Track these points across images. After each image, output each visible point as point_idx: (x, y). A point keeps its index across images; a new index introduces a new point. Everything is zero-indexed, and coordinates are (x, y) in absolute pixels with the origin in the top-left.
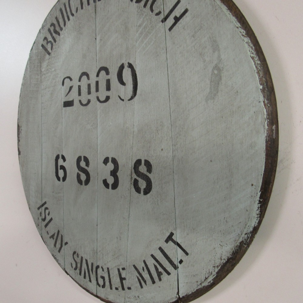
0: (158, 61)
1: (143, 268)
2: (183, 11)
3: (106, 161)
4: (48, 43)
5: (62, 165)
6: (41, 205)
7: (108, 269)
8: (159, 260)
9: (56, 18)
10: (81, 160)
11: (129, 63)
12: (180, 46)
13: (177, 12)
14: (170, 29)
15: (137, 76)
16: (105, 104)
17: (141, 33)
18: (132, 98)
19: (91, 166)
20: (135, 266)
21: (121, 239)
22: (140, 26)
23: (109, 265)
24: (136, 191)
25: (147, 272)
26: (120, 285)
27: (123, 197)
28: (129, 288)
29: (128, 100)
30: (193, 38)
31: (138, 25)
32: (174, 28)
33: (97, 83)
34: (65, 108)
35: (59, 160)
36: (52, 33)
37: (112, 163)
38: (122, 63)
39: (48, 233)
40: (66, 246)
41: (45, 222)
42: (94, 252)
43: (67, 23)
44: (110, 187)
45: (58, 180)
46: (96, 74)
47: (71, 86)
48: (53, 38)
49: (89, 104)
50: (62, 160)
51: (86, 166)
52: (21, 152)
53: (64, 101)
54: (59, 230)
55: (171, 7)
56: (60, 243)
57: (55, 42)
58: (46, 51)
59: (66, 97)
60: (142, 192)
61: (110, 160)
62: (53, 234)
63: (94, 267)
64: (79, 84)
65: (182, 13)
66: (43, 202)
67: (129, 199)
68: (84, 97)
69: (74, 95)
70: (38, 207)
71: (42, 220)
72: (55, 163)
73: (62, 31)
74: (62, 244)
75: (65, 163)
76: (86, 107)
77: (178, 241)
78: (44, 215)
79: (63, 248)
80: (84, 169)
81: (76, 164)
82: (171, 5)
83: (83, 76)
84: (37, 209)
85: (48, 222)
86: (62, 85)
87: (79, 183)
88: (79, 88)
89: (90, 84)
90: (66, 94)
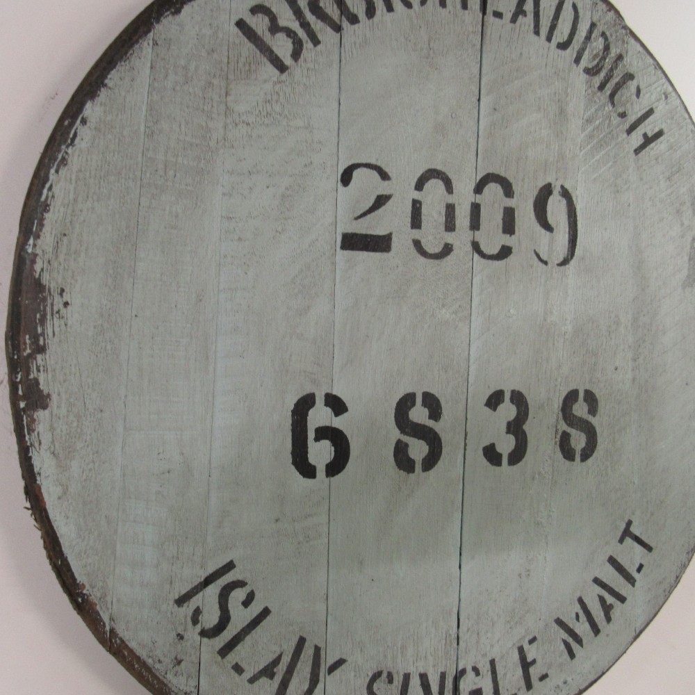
0: (616, 202)
1: (577, 615)
2: (657, 130)
3: (494, 400)
4: (275, 28)
5: (328, 424)
6: (201, 583)
7: (492, 663)
8: (608, 583)
10: (414, 404)
11: (562, 187)
12: (651, 188)
13: (649, 127)
14: (637, 151)
15: (578, 219)
16: (496, 263)
17: (591, 137)
18: (565, 262)
19: (446, 417)
20: (559, 622)
21: (529, 575)
22: (589, 121)
23: (495, 653)
24: (565, 458)
25: (585, 619)
26: (522, 683)
27: (537, 476)
28: (543, 677)
29: (558, 265)
30: (668, 182)
31: (585, 117)
32: (643, 152)
33: (476, 208)
34: (347, 253)
35: (311, 412)
36: (302, 8)
37: (511, 404)
38: (547, 183)
39: (238, 669)
40: (332, 674)
41: (221, 635)
42: (448, 642)
43: (382, 16)
44: (505, 460)
45: (304, 476)
46: (473, 185)
47: (385, 193)
48: (305, 25)
49: (449, 257)
50: (329, 410)
51: (430, 417)
52: (54, 397)
53: (346, 231)
54: (305, 636)
55: (639, 115)
56: (309, 676)
57: (316, 42)
58: (261, 51)
59: (359, 220)
60: (578, 457)
61: (507, 396)
62: (271, 660)
63: (446, 682)
64: (417, 195)
65: (655, 132)
66: (211, 568)
67: (550, 477)
68: (433, 236)
69: (392, 221)
70: (177, 597)
71: (204, 633)
72: (291, 422)
73: (357, 25)
74: (318, 675)
75: (340, 417)
76: (436, 262)
77: (638, 534)
78: (218, 613)
79: (320, 686)
80: (424, 426)
81: (393, 415)
82: (640, 110)
83: (431, 178)
84: (172, 602)
85: (243, 630)
86: (339, 183)
87: (400, 470)
88: (416, 207)
89: (454, 205)
90: (359, 214)
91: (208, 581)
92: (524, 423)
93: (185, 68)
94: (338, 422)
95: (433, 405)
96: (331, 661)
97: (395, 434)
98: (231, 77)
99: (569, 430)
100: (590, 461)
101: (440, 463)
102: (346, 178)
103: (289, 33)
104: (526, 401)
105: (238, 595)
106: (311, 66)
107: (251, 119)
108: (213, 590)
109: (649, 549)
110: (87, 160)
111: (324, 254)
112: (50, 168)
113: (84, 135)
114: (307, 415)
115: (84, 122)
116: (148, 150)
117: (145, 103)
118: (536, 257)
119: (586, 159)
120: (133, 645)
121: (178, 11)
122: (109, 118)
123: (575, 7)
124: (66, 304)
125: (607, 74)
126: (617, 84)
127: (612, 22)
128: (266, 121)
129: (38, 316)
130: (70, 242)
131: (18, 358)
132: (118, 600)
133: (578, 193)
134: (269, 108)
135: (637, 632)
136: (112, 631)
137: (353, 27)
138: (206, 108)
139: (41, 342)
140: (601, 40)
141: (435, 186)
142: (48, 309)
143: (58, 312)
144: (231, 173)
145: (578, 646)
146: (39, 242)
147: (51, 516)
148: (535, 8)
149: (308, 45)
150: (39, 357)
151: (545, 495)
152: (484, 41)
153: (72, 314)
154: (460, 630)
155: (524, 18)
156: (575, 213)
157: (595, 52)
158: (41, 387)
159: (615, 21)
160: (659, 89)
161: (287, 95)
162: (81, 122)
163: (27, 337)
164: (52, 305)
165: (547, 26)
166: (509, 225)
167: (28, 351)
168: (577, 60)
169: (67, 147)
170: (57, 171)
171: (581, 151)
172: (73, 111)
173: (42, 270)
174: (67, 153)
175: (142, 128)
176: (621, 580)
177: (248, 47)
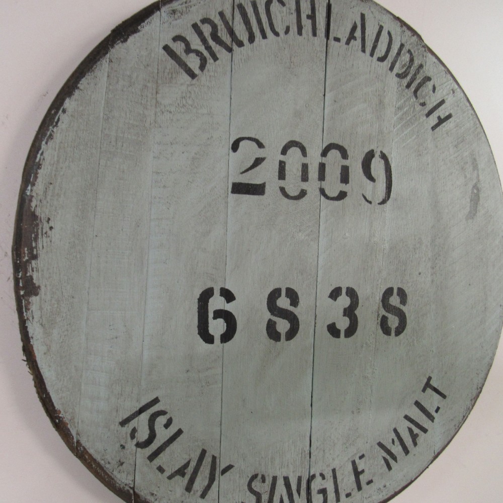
0: (419, 162)
1: (393, 441)
2: (447, 114)
3: (335, 294)
4: (188, 50)
5: (222, 308)
6: (137, 412)
7: (334, 471)
8: (414, 419)
9: (222, 14)
10: (280, 295)
11: (381, 152)
12: (443, 152)
13: (442, 112)
14: (434, 128)
15: (392, 173)
16: (336, 203)
17: (401, 119)
18: (384, 202)
19: (302, 305)
20: (381, 445)
21: (359, 412)
22: (400, 108)
23: (336, 464)
24: (384, 333)
25: (399, 443)
26: (355, 486)
27: (365, 345)
28: (370, 482)
29: (379, 204)
30: (455, 149)
31: (397, 106)
32: (438, 129)
34: (236, 196)
35: (211, 300)
36: (207, 37)
37: (346, 296)
38: (371, 149)
39: (161, 469)
40: (224, 475)
41: (150, 447)
42: (303, 456)
43: (259, 41)
44: (342, 334)
45: (206, 343)
46: (321, 151)
47: (260, 156)
48: (208, 48)
49: (304, 198)
50: (223, 299)
51: (291, 305)
52: (43, 288)
53: (235, 181)
54: (206, 449)
55: (435, 104)
56: (208, 476)
57: (215, 58)
58: (179, 65)
59: (244, 174)
60: (393, 333)
61: (344, 291)
62: (183, 464)
63: (302, 482)
64: (282, 158)
65: (445, 116)
66: (144, 402)
67: (374, 346)
68: (293, 184)
69: (266, 175)
70: (121, 421)
71: (138, 445)
72: (197, 306)
73: (242, 48)
74: (215, 475)
75: (231, 304)
76: (295, 201)
77: (435, 385)
78: (148, 432)
79: (216, 483)
80: (286, 311)
81: (266, 303)
82: (435, 101)
83: (292, 147)
84: (117, 424)
85: (164, 443)
86: (231, 150)
87: (271, 339)
88: (282, 165)
89: (307, 164)
90: (243, 170)
91: (141, 411)
92: (356, 309)
93: (130, 77)
94: (229, 307)
95: (293, 296)
96: (223, 466)
97: (268, 315)
98: (160, 82)
99: (387, 314)
100: (402, 336)
101: (298, 335)
102: (235, 147)
103: (198, 53)
104: (357, 295)
105: (161, 420)
106: (213, 74)
107: (173, 109)
108: (145, 417)
109: (444, 396)
110: (66, 136)
111: (220, 196)
112: (42, 141)
113: (64, 120)
114: (208, 302)
115: (64, 111)
116: (105, 129)
117: (104, 98)
118: (363, 199)
119: (398, 134)
120: (91, 451)
121: (125, 40)
122: (81, 108)
123: (389, 33)
124: (51, 228)
125: (412, 77)
126: (419, 84)
127: (415, 43)
128: (183, 110)
129: (33, 235)
130: (54, 188)
131: (20, 262)
132: (82, 421)
133: (392, 156)
134: (184, 102)
135: (436, 453)
136: (78, 442)
137: (240, 49)
138: (143, 102)
139: (35, 253)
140: (408, 56)
141: (294, 152)
142: (40, 231)
143: (46, 233)
144: (159, 143)
145: (394, 461)
146: (35, 188)
147: (39, 366)
148: (362, 35)
149: (210, 60)
150: (33, 262)
151: (370, 358)
152: (328, 56)
153: (55, 235)
154: (312, 448)
155: (355, 42)
156: (390, 169)
157: (403, 63)
158: (34, 281)
159: (417, 42)
160: (448, 87)
161: (196, 92)
162: (62, 111)
163: (26, 249)
164: (42, 228)
165: (370, 46)
166: (345, 177)
167: (26, 258)
168: (391, 69)
169: (53, 127)
170: (46, 143)
171: (394, 128)
172: (57, 104)
173: (36, 206)
174: (53, 131)
175: (102, 115)
176: (424, 417)
177: (171, 63)
